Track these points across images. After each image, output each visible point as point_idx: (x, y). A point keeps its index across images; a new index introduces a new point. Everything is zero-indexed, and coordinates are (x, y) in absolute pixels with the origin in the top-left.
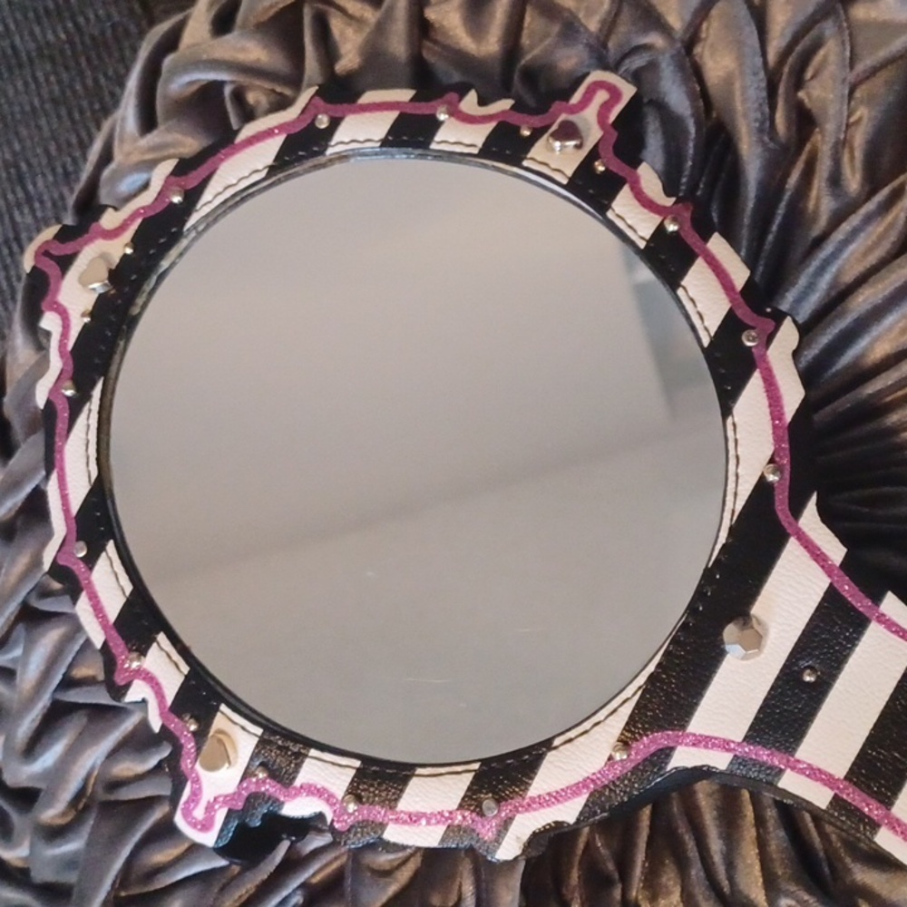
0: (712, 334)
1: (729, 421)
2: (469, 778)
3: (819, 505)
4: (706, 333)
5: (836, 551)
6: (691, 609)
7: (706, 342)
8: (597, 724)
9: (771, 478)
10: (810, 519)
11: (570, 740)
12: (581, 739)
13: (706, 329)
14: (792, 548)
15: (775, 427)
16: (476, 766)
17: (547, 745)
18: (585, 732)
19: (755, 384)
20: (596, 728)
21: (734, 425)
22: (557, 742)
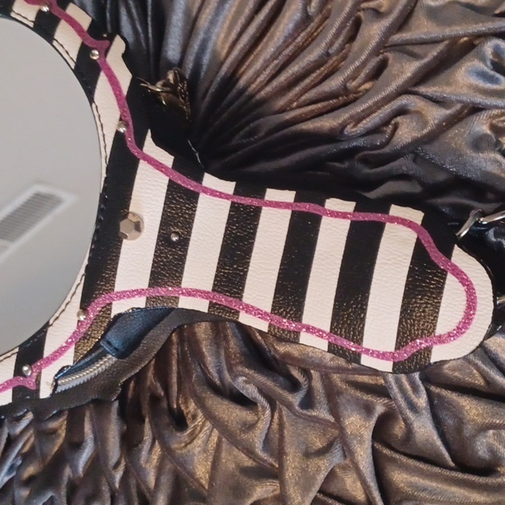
0: (75, 60)
1: (94, 105)
2: (14, 357)
3: (152, 137)
4: (72, 61)
5: (167, 159)
6: (98, 221)
7: (73, 65)
8: (67, 304)
9: (122, 130)
10: (150, 147)
11: (57, 318)
12: (62, 315)
13: (72, 59)
14: (143, 166)
15: (118, 101)
16: (17, 350)
17: (47, 325)
18: (63, 310)
19: (103, 80)
20: (68, 306)
21: (97, 107)
22: (51, 322)
